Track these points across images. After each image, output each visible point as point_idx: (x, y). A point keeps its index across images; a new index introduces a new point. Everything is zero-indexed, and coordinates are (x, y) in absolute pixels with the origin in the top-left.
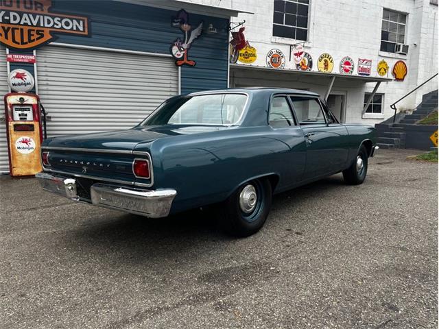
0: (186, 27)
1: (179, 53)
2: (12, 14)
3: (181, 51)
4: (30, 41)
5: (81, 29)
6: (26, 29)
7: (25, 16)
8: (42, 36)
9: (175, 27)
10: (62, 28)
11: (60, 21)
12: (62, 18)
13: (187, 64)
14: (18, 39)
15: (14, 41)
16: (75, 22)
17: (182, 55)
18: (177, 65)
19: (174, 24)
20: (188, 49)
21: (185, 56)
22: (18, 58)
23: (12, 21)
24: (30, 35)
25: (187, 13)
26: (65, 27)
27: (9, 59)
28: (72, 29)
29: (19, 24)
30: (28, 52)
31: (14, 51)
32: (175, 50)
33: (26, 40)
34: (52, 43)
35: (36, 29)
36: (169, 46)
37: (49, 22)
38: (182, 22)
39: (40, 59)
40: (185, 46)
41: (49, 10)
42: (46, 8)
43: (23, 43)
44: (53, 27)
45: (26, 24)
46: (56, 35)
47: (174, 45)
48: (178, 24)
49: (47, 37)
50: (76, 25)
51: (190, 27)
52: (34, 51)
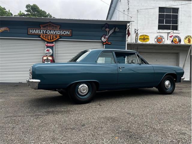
0: (107, 29)
1: (104, 40)
2: (48, 31)
3: (105, 39)
4: (53, 39)
5: (69, 34)
6: (52, 35)
7: (52, 31)
8: (57, 37)
9: (103, 30)
10: (63, 34)
11: (63, 32)
12: (63, 31)
13: (108, 44)
14: (49, 39)
15: (48, 39)
16: (67, 32)
17: (105, 40)
18: (103, 44)
19: (103, 29)
20: (108, 38)
21: (107, 41)
22: (49, 45)
23: (48, 33)
24: (53, 37)
25: (108, 24)
26: (64, 34)
27: (46, 45)
28: (66, 34)
29: (50, 34)
30: (52, 43)
31: (48, 42)
32: (103, 39)
33: (52, 39)
34: (59, 39)
35: (55, 35)
36: (101, 37)
37: (59, 33)
38: (106, 28)
39: (56, 45)
40: (107, 37)
41: (59, 29)
42: (58, 28)
43: (51, 40)
44: (60, 34)
45: (52, 34)
46: (61, 36)
47: (102, 37)
48: (104, 29)
49: (58, 37)
51: (109, 29)
52: (54, 42)
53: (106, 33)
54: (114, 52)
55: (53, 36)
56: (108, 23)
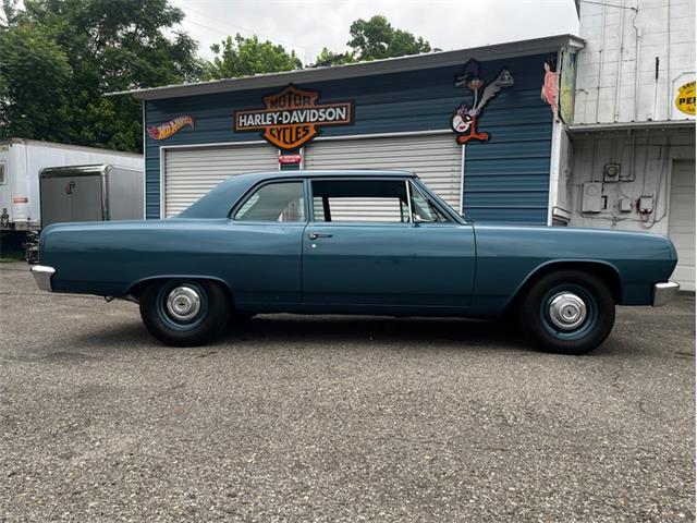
0: (475, 83)
1: (463, 124)
2: (284, 114)
3: (465, 121)
4: (297, 139)
5: (343, 117)
6: (294, 127)
7: (295, 113)
8: (308, 132)
9: (461, 87)
10: (326, 120)
11: (324, 113)
12: (326, 109)
13: (476, 139)
14: (288, 140)
15: (284, 142)
16: (338, 110)
17: (467, 127)
18: (459, 143)
19: (457, 84)
20: (477, 117)
21: (473, 128)
22: (287, 158)
23: (284, 122)
24: (297, 133)
25: (480, 63)
26: (328, 118)
27: (280, 161)
28: (335, 119)
29: (289, 123)
30: (295, 151)
31: (285, 151)
32: (457, 121)
33: (294, 139)
34: (316, 139)
35: (303, 125)
36: (450, 116)
37: (314, 117)
39: (309, 158)
40: (473, 113)
41: (316, 102)
42: (313, 100)
43: (292, 143)
44: (317, 121)
45: (295, 122)
46: (321, 128)
47: (456, 114)
48: (464, 82)
49: (312, 132)
50: (340, 113)
51: (482, 82)
52: (301, 150)
53: (471, 98)
54: (310, 180)
55: (297, 128)
56: (479, 60)
